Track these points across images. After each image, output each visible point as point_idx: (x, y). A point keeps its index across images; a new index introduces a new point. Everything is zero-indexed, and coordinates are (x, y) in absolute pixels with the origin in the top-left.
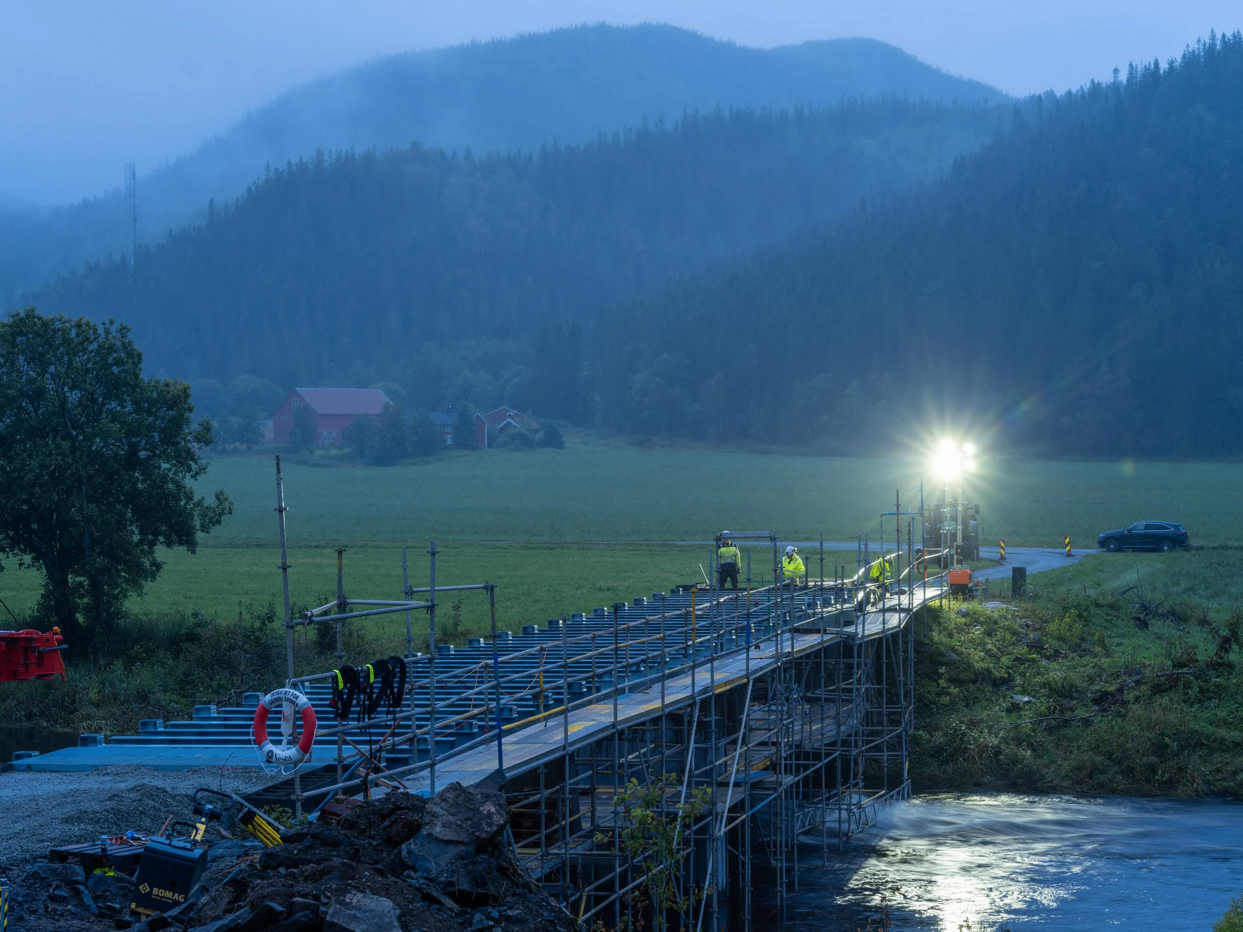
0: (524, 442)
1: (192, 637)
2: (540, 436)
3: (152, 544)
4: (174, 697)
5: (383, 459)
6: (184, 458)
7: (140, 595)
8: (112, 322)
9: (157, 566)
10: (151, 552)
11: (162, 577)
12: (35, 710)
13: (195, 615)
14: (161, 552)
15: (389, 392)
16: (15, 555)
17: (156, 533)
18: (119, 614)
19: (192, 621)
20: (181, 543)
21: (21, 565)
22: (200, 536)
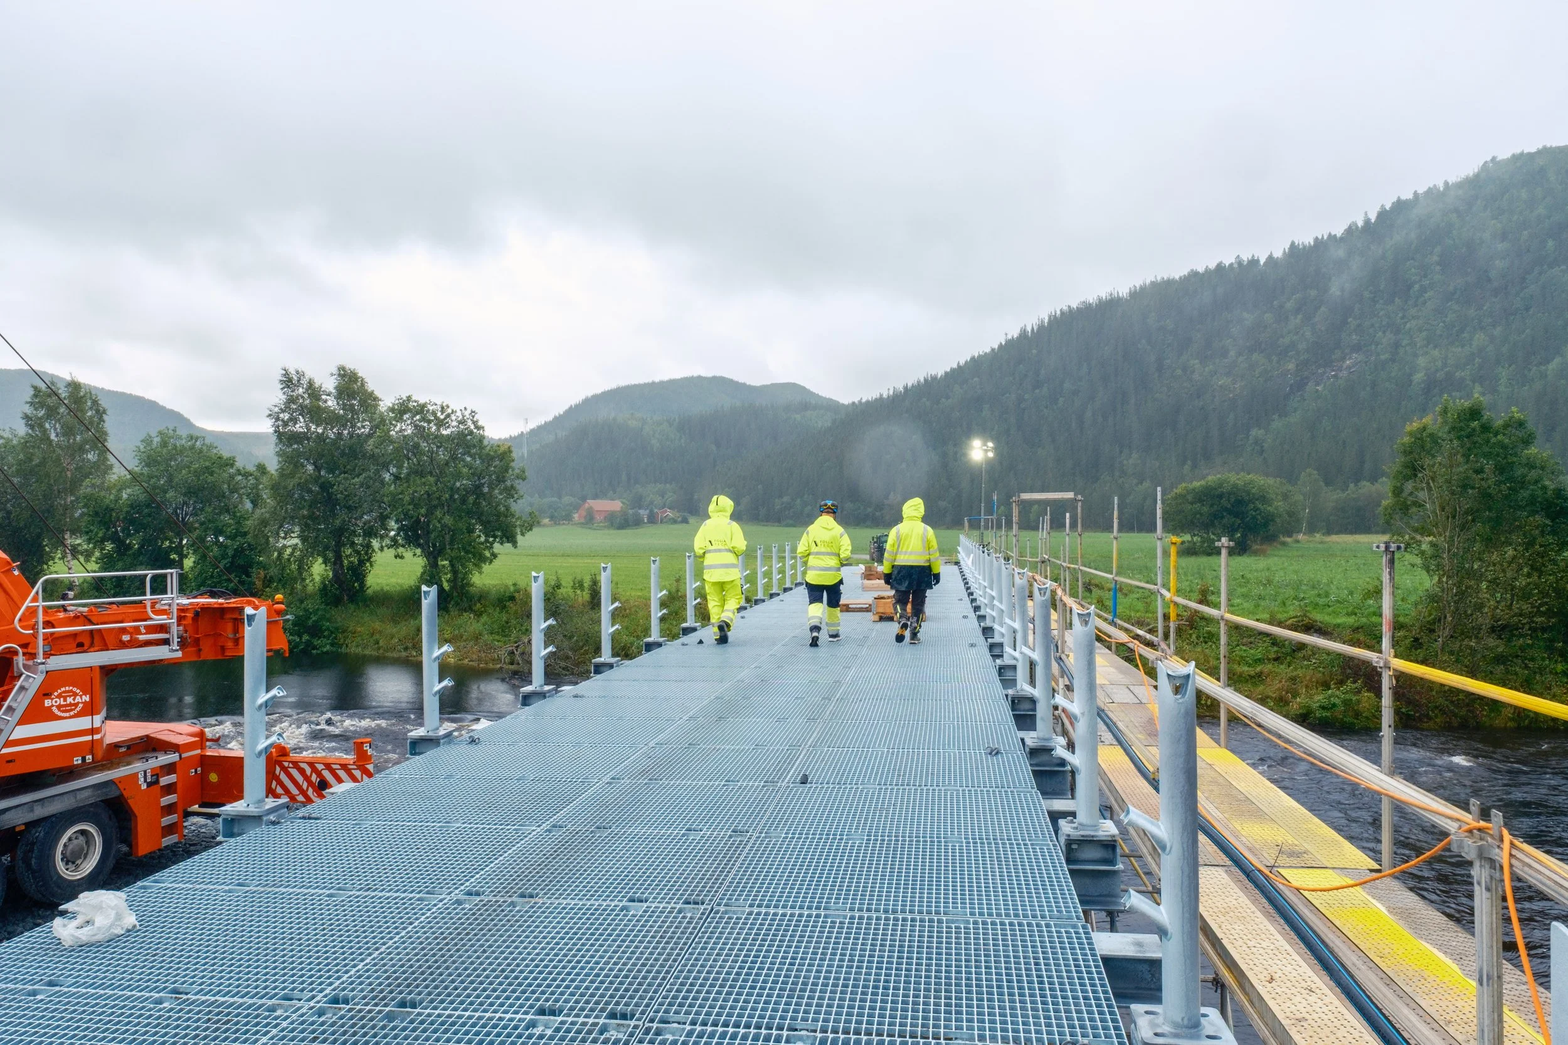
0: (674, 522)
1: (512, 598)
2: (680, 519)
3: (492, 544)
4: (497, 637)
5: (621, 527)
6: (510, 492)
7: (480, 573)
8: (465, 409)
9: (495, 556)
10: (492, 548)
11: (496, 562)
12: (410, 645)
13: (515, 585)
14: (497, 547)
15: (623, 503)
16: (411, 550)
17: (495, 537)
18: (469, 584)
19: (512, 589)
20: (508, 542)
21: (415, 555)
22: (519, 538)
